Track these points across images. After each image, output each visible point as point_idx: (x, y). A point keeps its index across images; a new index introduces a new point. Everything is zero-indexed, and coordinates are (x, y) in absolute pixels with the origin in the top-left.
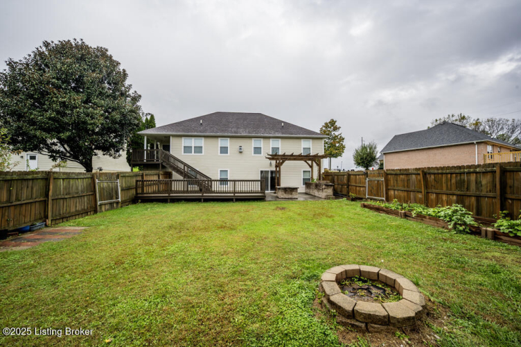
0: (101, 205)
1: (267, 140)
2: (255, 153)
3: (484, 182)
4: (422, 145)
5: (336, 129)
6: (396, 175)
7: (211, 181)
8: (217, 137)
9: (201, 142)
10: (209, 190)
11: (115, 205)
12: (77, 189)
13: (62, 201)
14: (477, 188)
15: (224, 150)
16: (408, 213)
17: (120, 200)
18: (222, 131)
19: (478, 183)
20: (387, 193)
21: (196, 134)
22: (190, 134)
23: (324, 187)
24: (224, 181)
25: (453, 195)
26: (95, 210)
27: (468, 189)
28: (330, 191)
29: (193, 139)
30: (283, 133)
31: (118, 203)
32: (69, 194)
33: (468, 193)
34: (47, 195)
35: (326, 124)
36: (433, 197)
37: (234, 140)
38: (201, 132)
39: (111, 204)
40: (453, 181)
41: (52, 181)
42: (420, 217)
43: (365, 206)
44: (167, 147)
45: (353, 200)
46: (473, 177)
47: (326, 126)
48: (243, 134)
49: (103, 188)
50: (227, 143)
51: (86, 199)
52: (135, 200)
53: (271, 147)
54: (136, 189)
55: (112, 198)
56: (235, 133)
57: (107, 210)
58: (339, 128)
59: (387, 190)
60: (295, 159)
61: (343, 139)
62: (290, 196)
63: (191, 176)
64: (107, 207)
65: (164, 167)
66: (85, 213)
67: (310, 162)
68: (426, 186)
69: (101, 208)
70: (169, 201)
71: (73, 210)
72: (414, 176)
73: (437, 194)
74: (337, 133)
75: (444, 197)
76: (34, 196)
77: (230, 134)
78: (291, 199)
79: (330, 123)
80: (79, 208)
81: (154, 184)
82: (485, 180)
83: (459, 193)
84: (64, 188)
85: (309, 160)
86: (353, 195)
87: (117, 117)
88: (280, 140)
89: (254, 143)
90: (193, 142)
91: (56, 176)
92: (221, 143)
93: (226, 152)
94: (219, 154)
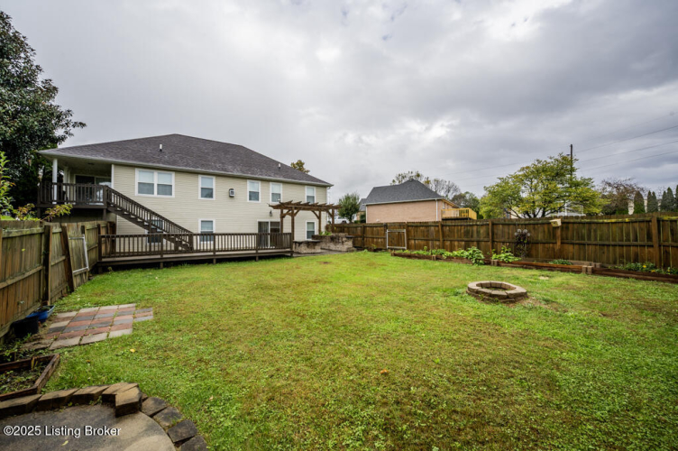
0: (74, 276)
1: (265, 184)
2: (250, 199)
3: (482, 231)
4: (398, 199)
6: (417, 226)
7: (191, 235)
8: (197, 173)
9: (170, 179)
11: (84, 277)
14: (478, 236)
15: (208, 193)
16: (439, 256)
17: (88, 268)
18: (202, 165)
19: (478, 232)
20: (408, 243)
21: (161, 165)
22: (150, 164)
23: (344, 239)
24: (209, 236)
25: (462, 241)
27: (472, 236)
28: (349, 244)
29: (156, 174)
30: (284, 177)
31: (86, 272)
33: (473, 239)
34: (41, 262)
36: (448, 243)
37: (222, 180)
38: (168, 163)
39: (81, 275)
40: (462, 231)
42: (449, 259)
43: (395, 255)
45: (375, 251)
46: (475, 228)
48: (235, 173)
49: (73, 250)
50: (213, 183)
51: (60, 267)
53: (271, 192)
54: (100, 249)
56: (223, 170)
57: (78, 285)
59: (408, 240)
63: (156, 228)
64: (78, 280)
66: (62, 290)
67: (317, 213)
68: (444, 236)
70: (162, 265)
72: (433, 228)
73: (451, 241)
75: (456, 243)
76: (34, 263)
77: (217, 171)
79: (297, 164)
80: (57, 281)
82: (482, 230)
83: (466, 239)
85: (317, 210)
86: (375, 247)
88: (282, 185)
89: (250, 186)
90: (156, 178)
92: (201, 182)
93: (210, 195)
94: (200, 197)
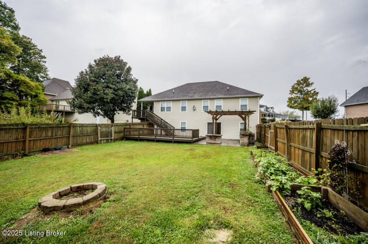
0: (101, 140)
1: (212, 101)
5: (308, 85)
7: (174, 129)
8: (180, 100)
9: (171, 104)
10: (173, 136)
11: (110, 141)
12: (87, 131)
13: (78, 137)
15: (184, 109)
17: (113, 138)
18: (183, 96)
20: (276, 144)
22: (164, 99)
24: (183, 130)
25: (300, 149)
26: (96, 142)
28: (245, 140)
29: (166, 103)
30: (225, 95)
31: (111, 140)
32: (82, 134)
33: (306, 148)
34: (70, 134)
35: (298, 81)
36: (293, 150)
37: (190, 102)
38: (170, 98)
39: (107, 140)
40: (301, 136)
41: (72, 128)
44: (152, 108)
46: (309, 133)
47: (299, 83)
48: (196, 97)
49: (103, 132)
50: (186, 104)
51: (92, 137)
52: (122, 139)
53: (215, 105)
54: (124, 132)
55: (108, 137)
56: (191, 97)
57: (104, 143)
58: (312, 84)
59: (276, 141)
60: (230, 114)
61: (317, 93)
62: (214, 142)
64: (105, 141)
65: (147, 120)
66: (91, 143)
68: (290, 140)
69: (101, 142)
71: (85, 141)
73: (294, 147)
74: (309, 89)
75: (297, 151)
76: (64, 134)
77: (187, 98)
78: (215, 143)
79: (302, 80)
80: (88, 141)
81: (136, 130)
82: (314, 136)
83: (302, 147)
84: (80, 131)
87: (121, 93)
88: (222, 100)
89: (203, 103)
90: (165, 105)
91: (75, 125)
92: (182, 104)
93: (185, 110)
94: (181, 111)
